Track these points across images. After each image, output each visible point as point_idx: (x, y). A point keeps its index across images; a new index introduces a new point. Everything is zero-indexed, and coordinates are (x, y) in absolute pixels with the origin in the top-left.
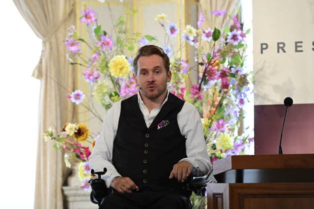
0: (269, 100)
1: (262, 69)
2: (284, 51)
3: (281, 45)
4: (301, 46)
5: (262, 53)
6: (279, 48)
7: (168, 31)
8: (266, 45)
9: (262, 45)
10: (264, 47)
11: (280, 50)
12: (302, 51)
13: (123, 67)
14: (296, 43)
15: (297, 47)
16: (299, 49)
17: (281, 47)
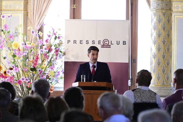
0: (70, 60)
1: (68, 49)
2: (76, 43)
3: (75, 41)
4: (82, 42)
5: (68, 43)
6: (74, 42)
7: (31, 33)
8: (70, 41)
9: (68, 40)
10: (69, 41)
11: (75, 43)
12: (82, 44)
13: (17, 46)
14: (80, 41)
15: (80, 42)
16: (81, 43)
17: (75, 42)
